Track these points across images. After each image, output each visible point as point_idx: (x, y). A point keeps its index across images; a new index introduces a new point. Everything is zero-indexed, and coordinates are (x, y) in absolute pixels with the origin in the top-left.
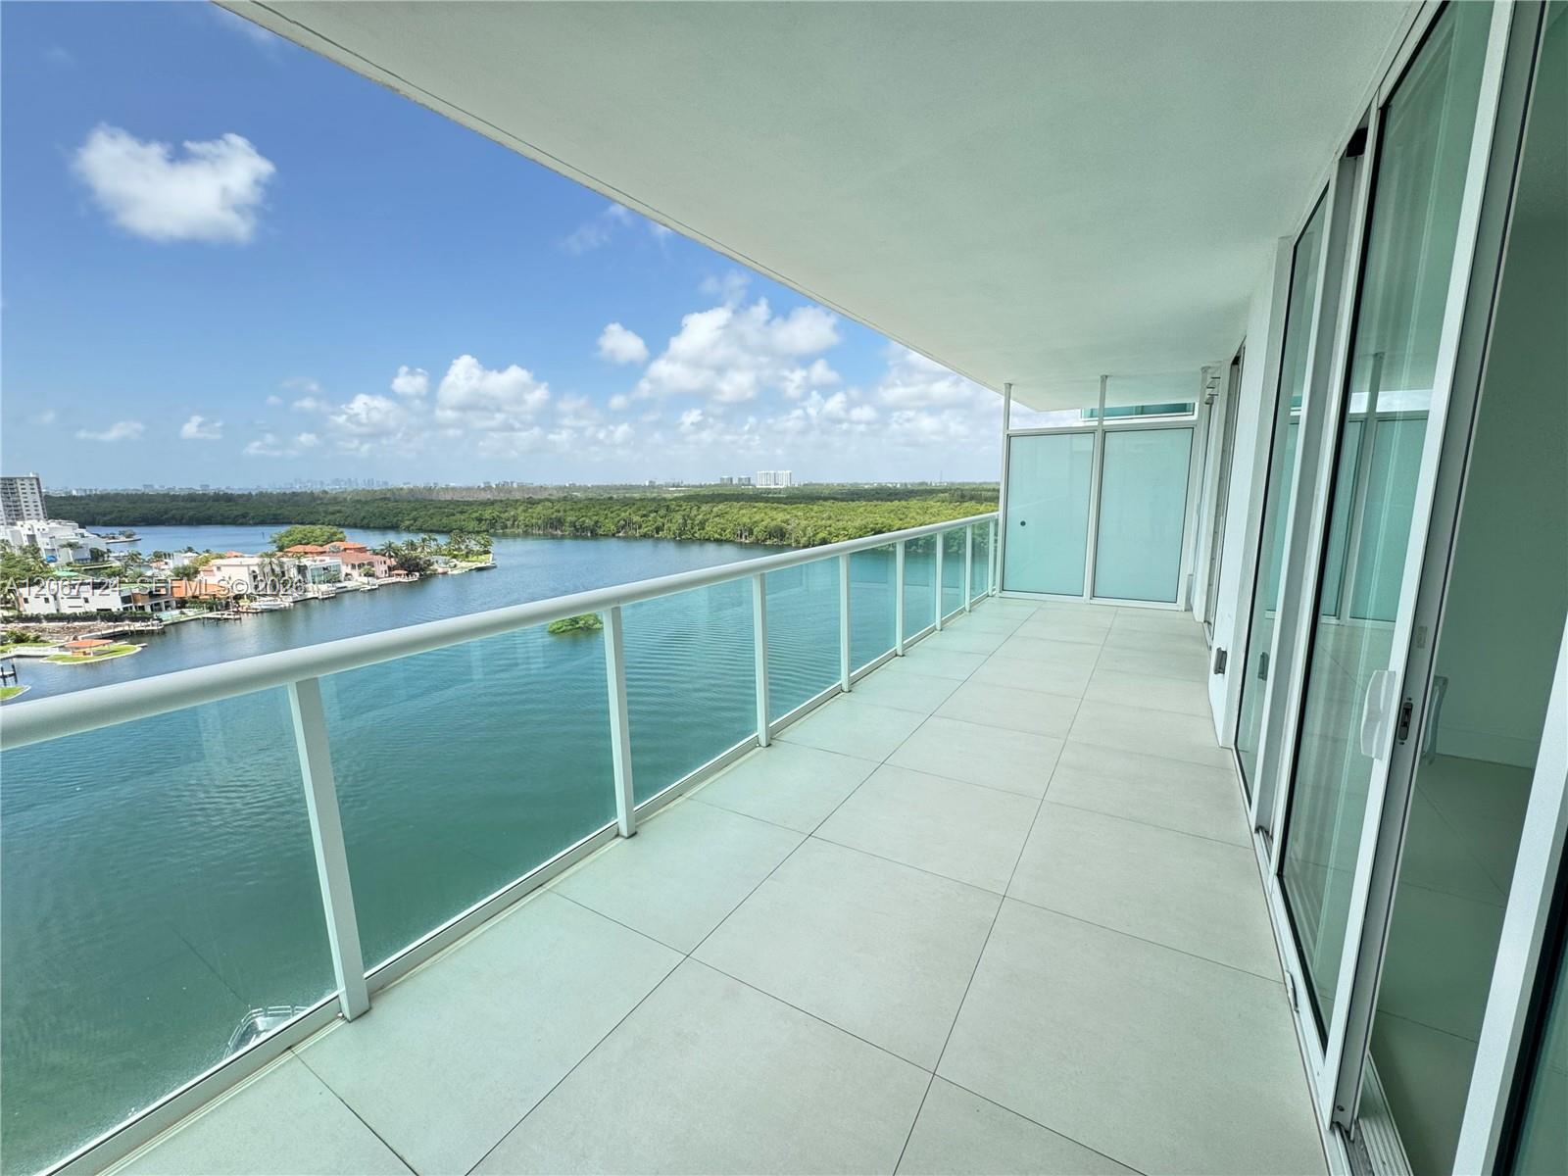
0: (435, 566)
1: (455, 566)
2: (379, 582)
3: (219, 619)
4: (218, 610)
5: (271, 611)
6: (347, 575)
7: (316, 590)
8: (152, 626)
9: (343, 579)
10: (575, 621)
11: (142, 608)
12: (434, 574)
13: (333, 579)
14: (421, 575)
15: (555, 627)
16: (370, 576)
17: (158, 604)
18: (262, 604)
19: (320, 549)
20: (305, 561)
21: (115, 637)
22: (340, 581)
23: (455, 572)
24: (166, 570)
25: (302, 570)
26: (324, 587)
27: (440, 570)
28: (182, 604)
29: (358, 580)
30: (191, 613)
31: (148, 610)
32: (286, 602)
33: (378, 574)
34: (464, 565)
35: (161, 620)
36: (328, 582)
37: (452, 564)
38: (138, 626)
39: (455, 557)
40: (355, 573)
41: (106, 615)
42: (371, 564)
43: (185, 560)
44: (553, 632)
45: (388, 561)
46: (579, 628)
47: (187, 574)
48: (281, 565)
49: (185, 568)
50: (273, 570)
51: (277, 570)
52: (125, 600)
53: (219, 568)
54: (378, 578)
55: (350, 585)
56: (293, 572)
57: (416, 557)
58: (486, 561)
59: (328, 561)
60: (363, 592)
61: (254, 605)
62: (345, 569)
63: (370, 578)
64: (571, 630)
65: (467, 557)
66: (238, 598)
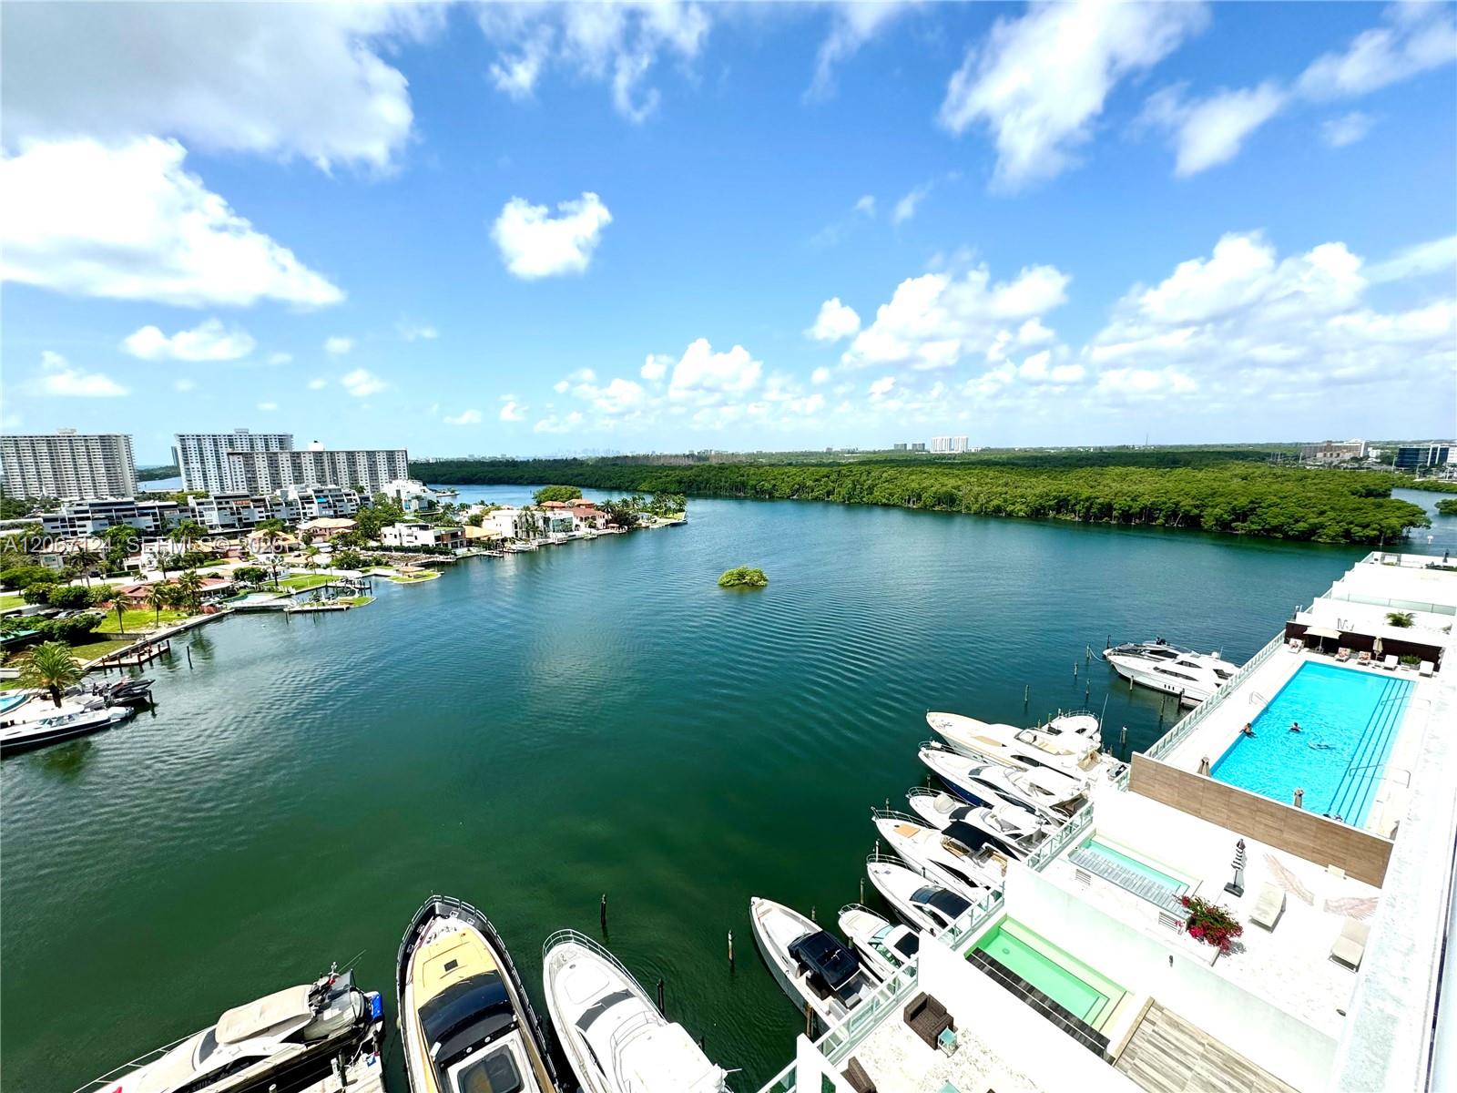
0: (640, 521)
1: (655, 521)
2: (600, 532)
3: (490, 556)
4: (491, 549)
5: (523, 552)
6: (577, 526)
7: (555, 537)
8: (450, 559)
9: (573, 529)
10: (742, 575)
11: (446, 545)
12: (639, 528)
13: (567, 529)
14: (629, 528)
15: (725, 580)
16: (593, 527)
17: (456, 543)
18: (519, 546)
19: (562, 504)
20: (549, 514)
21: (427, 566)
22: (571, 531)
23: (656, 526)
24: (463, 517)
25: (546, 520)
26: (561, 535)
27: (644, 525)
28: (470, 543)
29: (584, 531)
30: (474, 550)
31: (450, 547)
32: (533, 545)
33: (599, 525)
34: (662, 521)
35: (455, 555)
36: (564, 531)
37: (653, 520)
38: (441, 558)
39: (656, 514)
40: (582, 525)
41: (426, 549)
42: (594, 518)
43: (475, 510)
44: (722, 585)
45: (606, 516)
46: (746, 583)
47: (476, 521)
48: (532, 516)
49: (476, 516)
50: (527, 520)
51: (530, 520)
52: (437, 538)
53: (494, 517)
54: (598, 529)
55: (578, 534)
56: (540, 523)
57: (626, 513)
58: (680, 517)
59: (566, 514)
60: (586, 540)
61: (514, 547)
62: (576, 521)
63: (592, 530)
64: (737, 585)
65: (665, 513)
66: (504, 540)
